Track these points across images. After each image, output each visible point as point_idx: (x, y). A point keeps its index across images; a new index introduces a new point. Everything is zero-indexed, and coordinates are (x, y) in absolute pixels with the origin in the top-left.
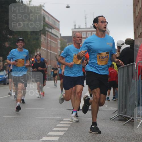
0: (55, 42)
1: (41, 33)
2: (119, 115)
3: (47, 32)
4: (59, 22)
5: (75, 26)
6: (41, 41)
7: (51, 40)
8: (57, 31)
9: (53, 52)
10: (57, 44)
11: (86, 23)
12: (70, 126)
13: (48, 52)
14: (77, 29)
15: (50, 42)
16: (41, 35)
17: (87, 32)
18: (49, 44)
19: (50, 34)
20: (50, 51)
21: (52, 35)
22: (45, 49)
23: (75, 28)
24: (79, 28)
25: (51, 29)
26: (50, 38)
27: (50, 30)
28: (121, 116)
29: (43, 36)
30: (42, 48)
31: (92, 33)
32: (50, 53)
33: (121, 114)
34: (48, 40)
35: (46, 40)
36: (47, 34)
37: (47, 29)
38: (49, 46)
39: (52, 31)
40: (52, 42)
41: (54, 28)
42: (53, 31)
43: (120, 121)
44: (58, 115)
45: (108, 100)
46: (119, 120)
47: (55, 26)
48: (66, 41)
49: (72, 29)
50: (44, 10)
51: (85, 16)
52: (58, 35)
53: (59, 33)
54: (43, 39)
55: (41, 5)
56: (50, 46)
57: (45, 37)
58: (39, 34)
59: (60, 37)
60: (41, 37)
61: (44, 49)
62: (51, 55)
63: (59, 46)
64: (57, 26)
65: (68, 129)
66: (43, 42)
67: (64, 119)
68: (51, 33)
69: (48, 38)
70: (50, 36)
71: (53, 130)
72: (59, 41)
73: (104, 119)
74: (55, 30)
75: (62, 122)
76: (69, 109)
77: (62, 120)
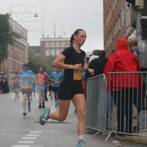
0: (22, 52)
1: (8, 42)
2: (87, 128)
3: (14, 42)
4: (27, 31)
5: (43, 35)
6: (8, 51)
7: (18, 50)
8: (25, 41)
9: (20, 63)
10: (25, 54)
11: (55, 33)
12: (37, 139)
13: (15, 62)
14: (45, 39)
15: (17, 52)
16: (8, 45)
17: (55, 42)
18: (16, 54)
19: (17, 44)
20: (17, 61)
21: (19, 45)
22: (12, 59)
23: (44, 38)
24: (48, 38)
25: (18, 38)
26: (17, 48)
27: (18, 40)
28: (89, 129)
29: (10, 46)
30: (8, 58)
31: (61, 43)
32: (18, 63)
33: (89, 127)
34: (15, 49)
35: (13, 50)
36: (15, 44)
37: (14, 38)
38: (16, 56)
39: (19, 40)
40: (20, 52)
41: (21, 38)
42: (21, 41)
43: (88, 135)
44: (24, 127)
45: (76, 112)
46: (88, 133)
47: (23, 35)
48: (34, 51)
49: (40, 39)
50: (12, 19)
51: (54, 26)
52: (25, 44)
53: (27, 43)
54: (10, 49)
55: (8, 13)
56: (18, 56)
57: (12, 47)
58: (6, 44)
59: (27, 47)
60: (8, 46)
61: (10, 59)
62: (18, 65)
63: (27, 56)
64: (25, 36)
65: (35, 142)
66: (10, 52)
67: (31, 132)
68: (19, 43)
69: (15, 47)
70: (18, 45)
71: (19, 143)
72: (26, 51)
73: (71, 132)
74: (22, 39)
75: (28, 135)
76: (36, 121)
77: (28, 133)
